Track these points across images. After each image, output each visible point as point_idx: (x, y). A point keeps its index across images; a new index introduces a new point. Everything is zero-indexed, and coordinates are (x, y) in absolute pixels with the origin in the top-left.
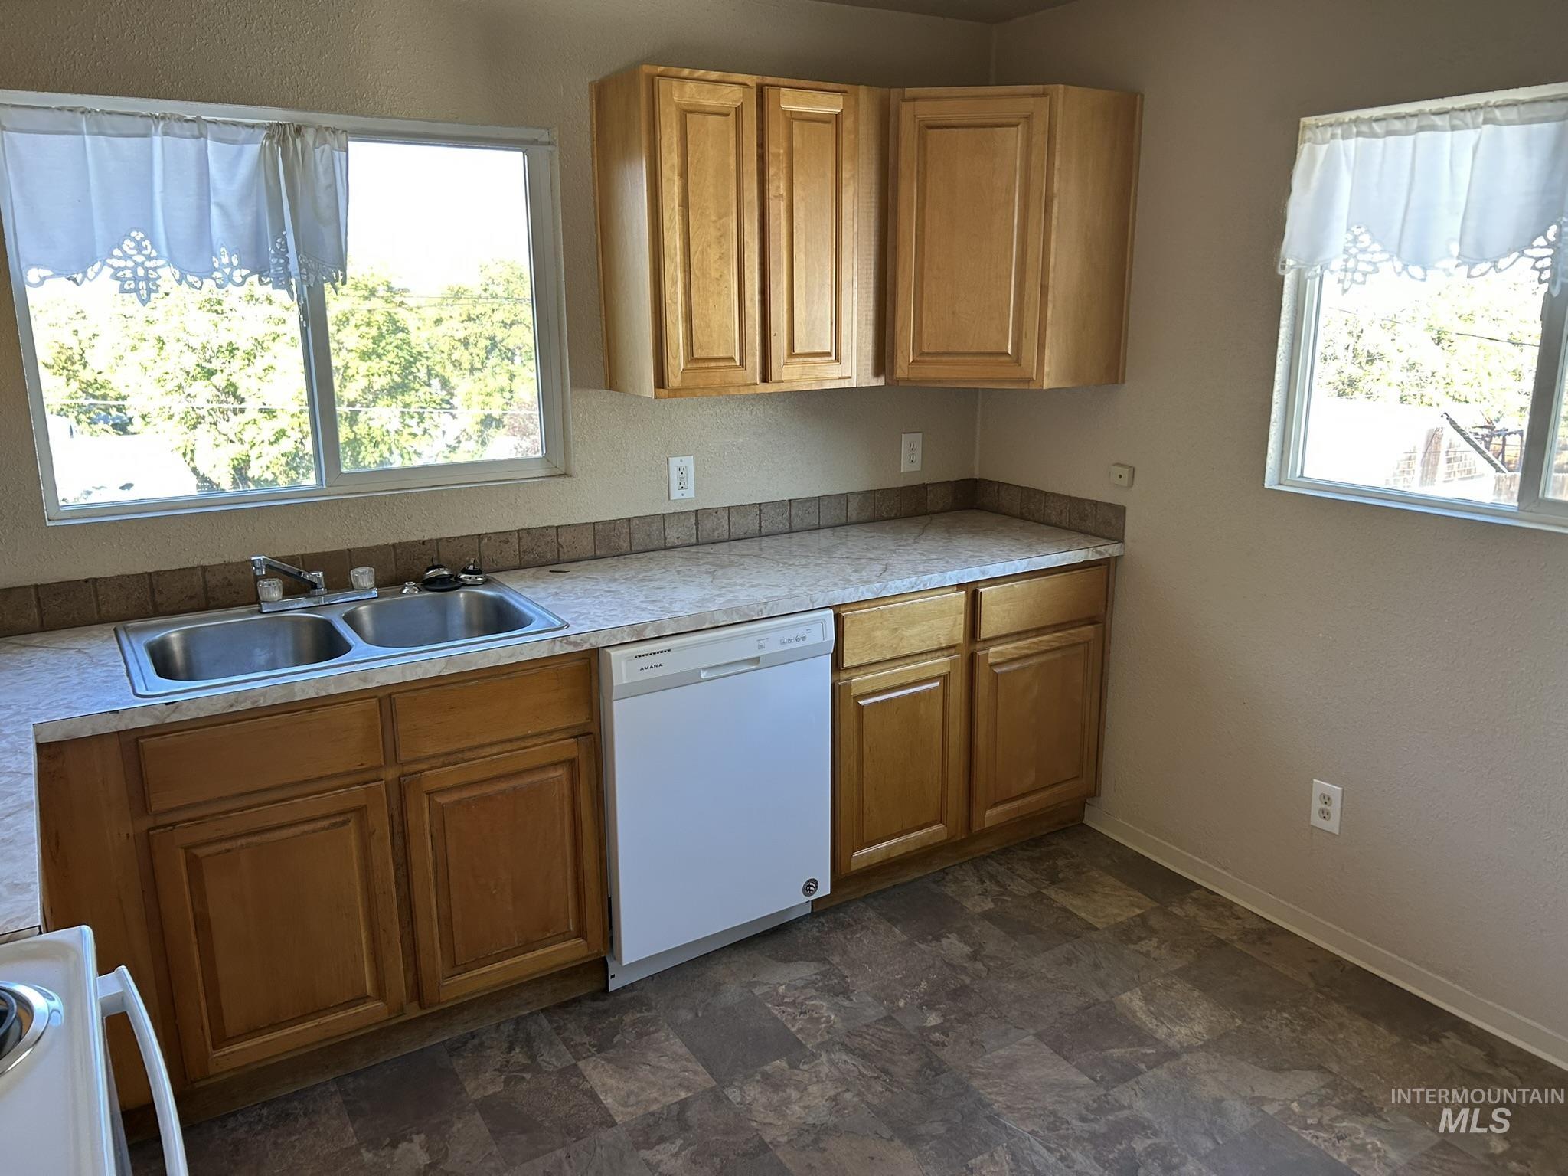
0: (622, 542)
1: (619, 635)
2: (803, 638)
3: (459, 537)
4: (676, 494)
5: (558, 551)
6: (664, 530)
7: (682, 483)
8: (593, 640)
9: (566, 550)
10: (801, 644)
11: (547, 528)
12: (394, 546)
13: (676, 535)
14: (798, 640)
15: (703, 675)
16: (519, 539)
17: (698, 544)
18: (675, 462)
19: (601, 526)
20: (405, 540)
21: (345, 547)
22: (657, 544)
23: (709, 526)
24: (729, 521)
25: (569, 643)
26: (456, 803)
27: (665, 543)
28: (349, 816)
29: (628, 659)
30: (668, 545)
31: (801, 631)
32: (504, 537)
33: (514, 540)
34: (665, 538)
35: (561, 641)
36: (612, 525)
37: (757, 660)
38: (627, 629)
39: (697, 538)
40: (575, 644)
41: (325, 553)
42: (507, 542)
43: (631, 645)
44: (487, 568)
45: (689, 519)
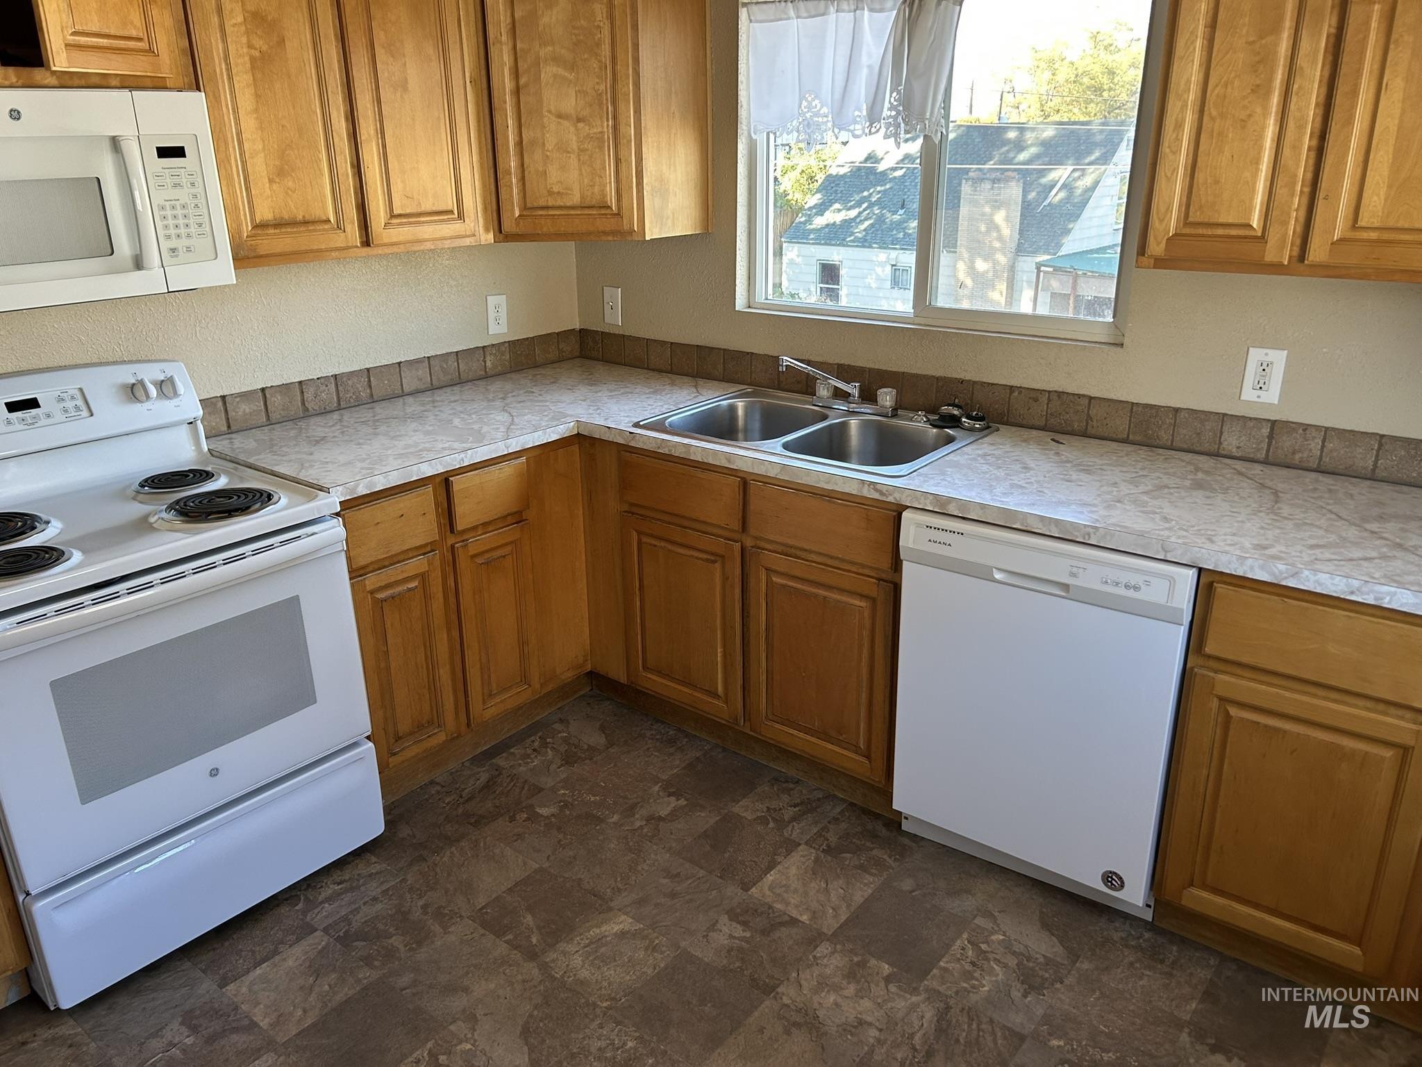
0: (1162, 433)
1: (922, 500)
2: (1136, 588)
3: (993, 384)
4: (1249, 394)
5: (1087, 423)
6: (1221, 433)
7: (1262, 382)
8: (897, 495)
9: (1095, 424)
10: (1131, 593)
11: (1079, 396)
12: (937, 378)
13: (1235, 443)
14: (1127, 587)
15: (998, 576)
16: (1049, 400)
17: (1266, 462)
18: (1256, 355)
19: (1140, 409)
20: (950, 376)
21: (902, 370)
22: (1206, 447)
23: (1288, 444)
24: (1323, 446)
25: (876, 490)
26: (784, 586)
27: (1219, 448)
28: (718, 558)
29: (919, 525)
30: (1222, 452)
31: (1135, 579)
32: (1034, 394)
33: (1044, 399)
34: (1220, 443)
35: (869, 485)
36: (1154, 411)
37: (1066, 587)
38: (931, 497)
39: (1267, 455)
40: (881, 493)
41: (886, 371)
42: (1036, 400)
43: (930, 514)
44: (1013, 420)
45: (1260, 429)
